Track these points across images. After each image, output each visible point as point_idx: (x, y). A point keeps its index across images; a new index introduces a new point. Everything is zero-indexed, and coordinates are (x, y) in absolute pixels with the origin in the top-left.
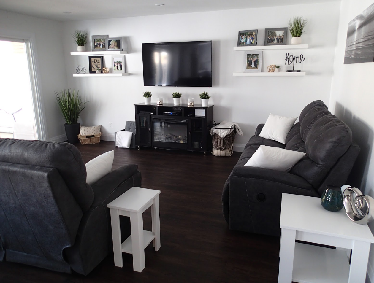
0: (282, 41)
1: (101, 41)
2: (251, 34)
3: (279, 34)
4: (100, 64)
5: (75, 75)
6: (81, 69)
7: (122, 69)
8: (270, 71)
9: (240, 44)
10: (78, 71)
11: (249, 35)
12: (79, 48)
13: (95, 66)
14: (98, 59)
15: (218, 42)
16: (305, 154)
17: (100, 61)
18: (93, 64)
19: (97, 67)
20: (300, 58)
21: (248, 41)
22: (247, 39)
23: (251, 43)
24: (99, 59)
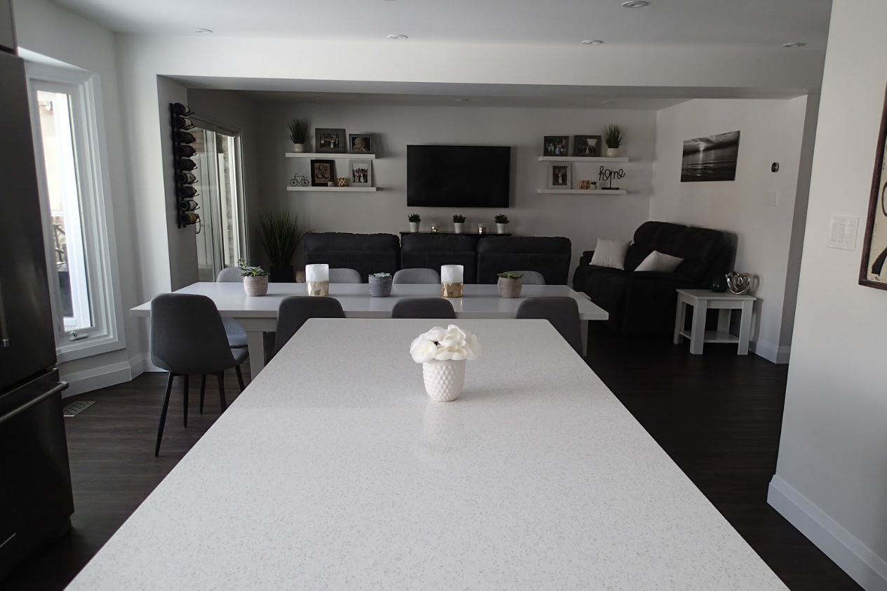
0: (595, 152)
1: (332, 138)
2: (560, 142)
3: (592, 142)
4: (329, 172)
5: (290, 188)
6: (299, 179)
7: (367, 182)
8: (582, 188)
9: (547, 153)
10: (294, 183)
11: (559, 143)
12: (298, 147)
13: (320, 176)
14: (324, 164)
15: (516, 148)
16: (682, 259)
17: (329, 169)
18: (316, 172)
19: (324, 176)
20: (618, 173)
21: (557, 150)
22: (555, 148)
23: (562, 152)
24: (328, 165)
